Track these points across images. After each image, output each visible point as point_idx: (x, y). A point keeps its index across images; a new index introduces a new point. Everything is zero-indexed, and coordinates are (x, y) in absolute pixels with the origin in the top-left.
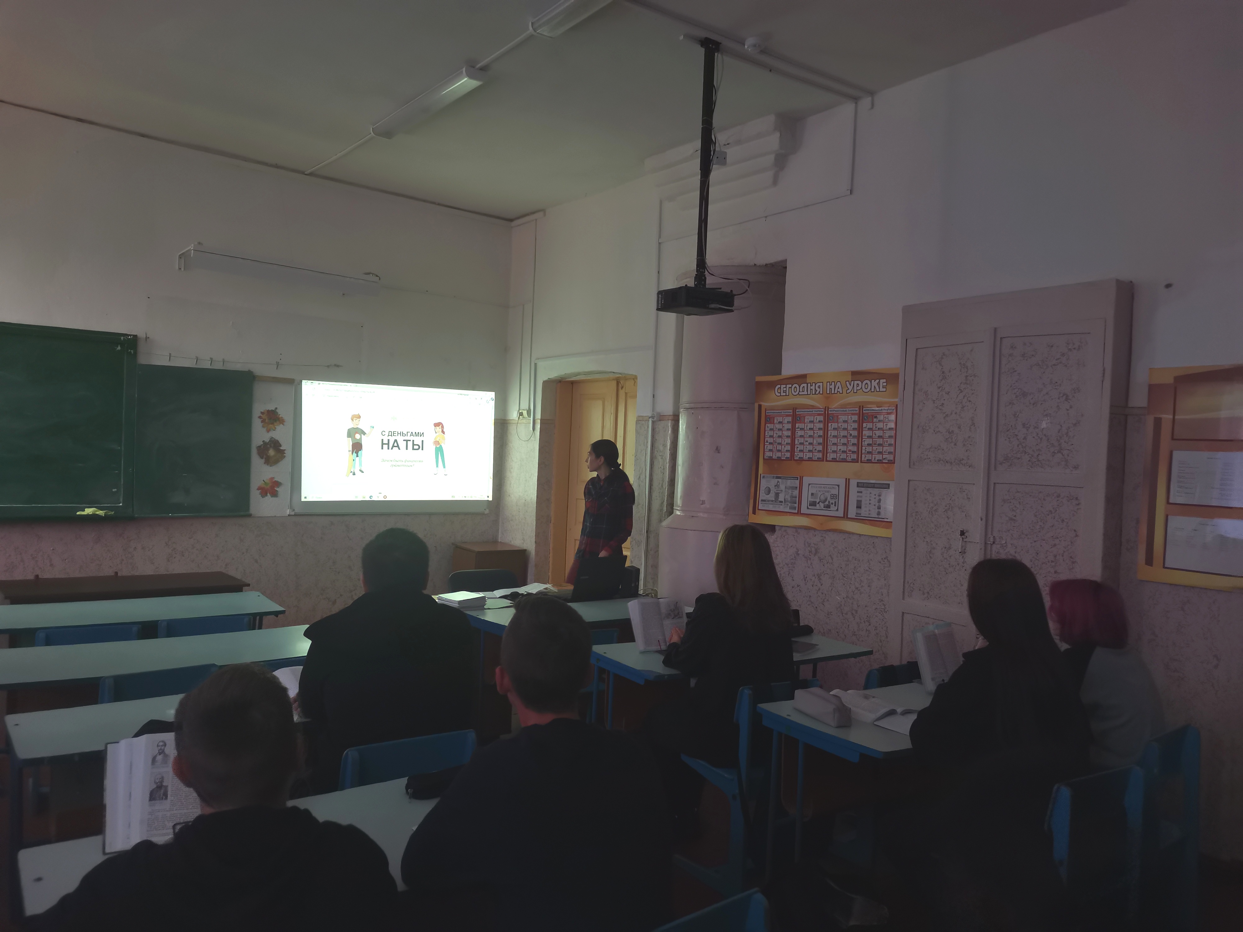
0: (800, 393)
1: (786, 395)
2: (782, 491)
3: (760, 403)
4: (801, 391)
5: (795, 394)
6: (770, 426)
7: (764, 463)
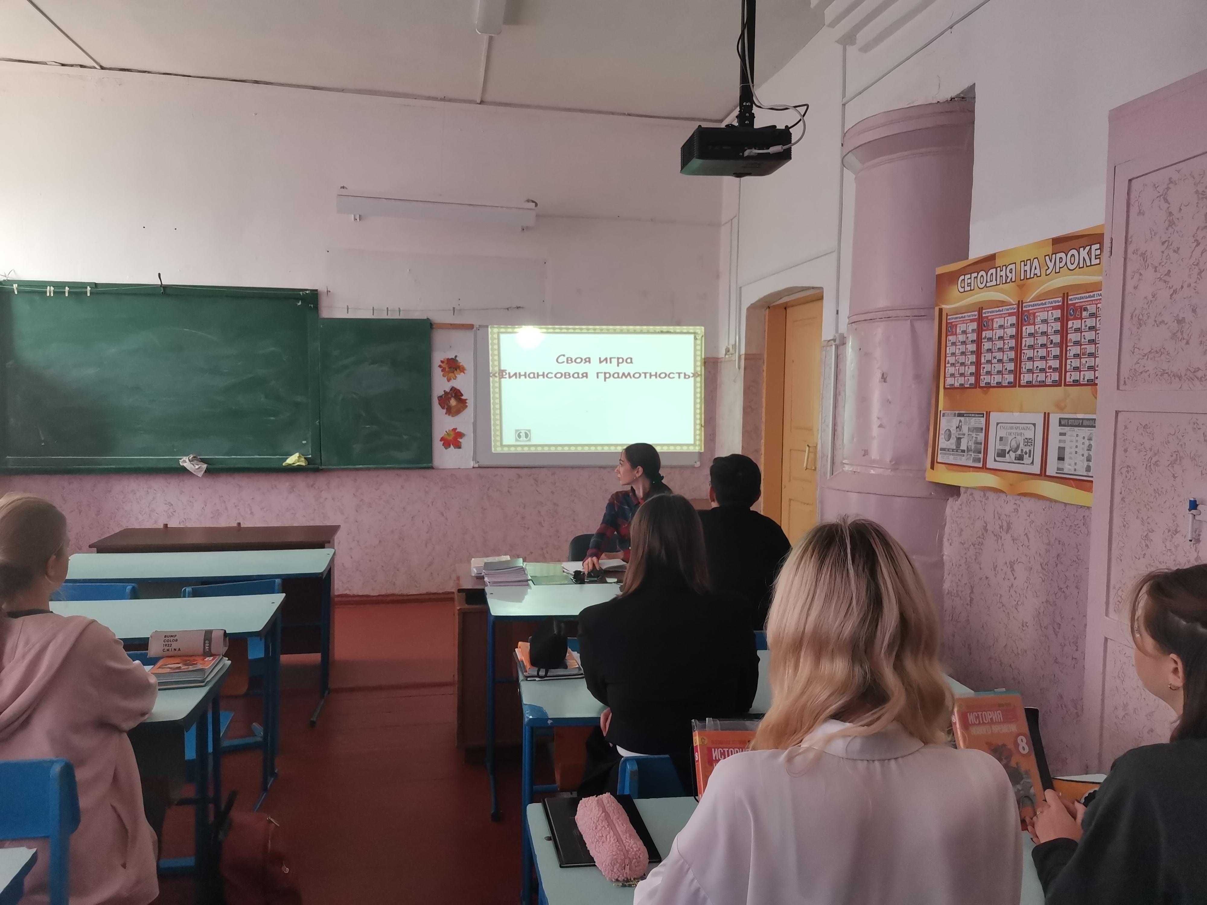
0: (988, 285)
1: (971, 290)
2: (964, 435)
3: (940, 307)
4: (989, 280)
5: (981, 286)
6: (952, 338)
7: (945, 394)
